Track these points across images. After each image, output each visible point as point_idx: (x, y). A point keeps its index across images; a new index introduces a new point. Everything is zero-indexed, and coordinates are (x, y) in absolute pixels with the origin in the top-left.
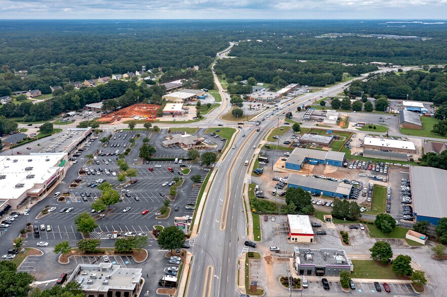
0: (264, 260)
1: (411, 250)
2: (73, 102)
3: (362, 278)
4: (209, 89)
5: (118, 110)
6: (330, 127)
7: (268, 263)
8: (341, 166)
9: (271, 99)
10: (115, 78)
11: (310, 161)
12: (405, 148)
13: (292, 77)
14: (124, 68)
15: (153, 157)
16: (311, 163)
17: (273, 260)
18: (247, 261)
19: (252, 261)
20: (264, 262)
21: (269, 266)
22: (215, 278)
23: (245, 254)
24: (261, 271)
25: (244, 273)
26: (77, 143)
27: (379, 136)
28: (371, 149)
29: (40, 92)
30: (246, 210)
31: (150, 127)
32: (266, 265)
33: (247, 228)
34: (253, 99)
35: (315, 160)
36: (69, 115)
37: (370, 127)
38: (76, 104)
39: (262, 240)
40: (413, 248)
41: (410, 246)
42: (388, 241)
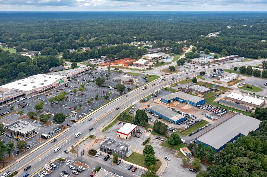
1: (175, 158)
2: (95, 54)
4: (176, 54)
5: (114, 60)
6: (221, 83)
8: (196, 106)
9: (204, 62)
10: (133, 44)
11: (179, 100)
12: (253, 103)
13: (234, 51)
14: (141, 39)
15: (102, 85)
16: (179, 102)
18: (86, 139)
19: (89, 139)
20: (94, 141)
21: (94, 143)
22: (66, 141)
23: (89, 135)
24: (87, 144)
25: (79, 143)
26: (77, 73)
27: (247, 93)
28: (229, 101)
29: (89, 48)
31: (118, 71)
33: (105, 125)
34: (194, 62)
35: (182, 100)
36: (91, 61)
37: (248, 87)
38: (96, 55)
40: (177, 157)
41: (177, 156)
42: (168, 150)
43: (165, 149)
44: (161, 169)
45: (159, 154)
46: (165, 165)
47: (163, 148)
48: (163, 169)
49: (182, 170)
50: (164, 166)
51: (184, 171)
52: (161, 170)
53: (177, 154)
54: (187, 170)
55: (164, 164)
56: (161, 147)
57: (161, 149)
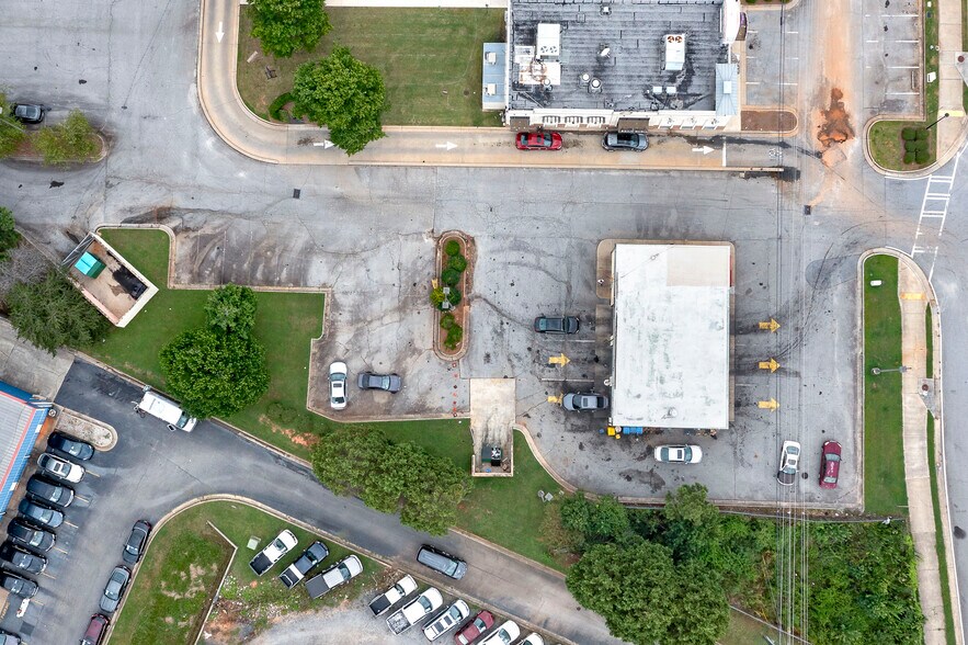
0: (856, 120)
1: (179, 201)
3: (461, 9)
7: (837, 95)
17: (817, 119)
18: (932, 105)
19: (911, 114)
20: (856, 110)
21: (833, 81)
23: (942, 157)
24: (872, 44)
25: (941, 28)
30: (940, 549)
32: (846, 87)
33: (935, 372)
39: (860, 263)
40: (162, 215)
41: (166, 228)
42: (254, 269)
43: (280, 267)
44: (226, 41)
45: (297, 194)
46: (213, 88)
47: (299, 277)
48: (217, 52)
49: (91, 94)
50: (219, 83)
51: (81, 91)
52: (219, 35)
53: (179, 249)
54: (63, 105)
55: (223, 99)
56: (319, 275)
57: (309, 251)
